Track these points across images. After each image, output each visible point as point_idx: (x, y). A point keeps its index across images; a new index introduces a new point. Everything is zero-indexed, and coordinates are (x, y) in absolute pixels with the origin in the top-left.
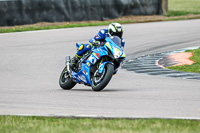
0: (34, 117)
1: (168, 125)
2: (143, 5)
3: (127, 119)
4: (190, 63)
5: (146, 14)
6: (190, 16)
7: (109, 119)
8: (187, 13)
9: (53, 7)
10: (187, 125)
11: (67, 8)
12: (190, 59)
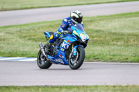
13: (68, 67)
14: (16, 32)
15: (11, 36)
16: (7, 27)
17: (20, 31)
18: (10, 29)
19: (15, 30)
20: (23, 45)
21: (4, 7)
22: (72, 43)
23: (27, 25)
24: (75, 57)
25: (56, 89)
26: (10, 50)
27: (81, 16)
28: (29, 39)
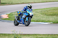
1: (2, 35)
6: (7, 4)
8: (6, 3)
10: (7, 35)
14: (40, 12)
15: (37, 13)
16: (36, 10)
17: (41, 12)
18: (37, 10)
19: (39, 11)
20: (43, 17)
21: (35, 2)
23: (44, 9)
24: (27, 21)
25: (56, 36)
26: (37, 19)
27: (31, 6)
28: (45, 15)
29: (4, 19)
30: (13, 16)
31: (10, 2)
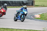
0: (3, 28)
2: (29, 3)
3: (25, 30)
4: (40, 17)
5: (30, 5)
7: (20, 29)
8: (39, 6)
9: (8, 3)
11: (11, 3)
12: (40, 16)
13: (21, 21)
22: (22, 14)
29: (36, 18)
30: (44, 16)
31: (42, 4)
